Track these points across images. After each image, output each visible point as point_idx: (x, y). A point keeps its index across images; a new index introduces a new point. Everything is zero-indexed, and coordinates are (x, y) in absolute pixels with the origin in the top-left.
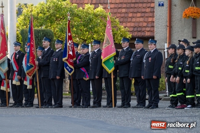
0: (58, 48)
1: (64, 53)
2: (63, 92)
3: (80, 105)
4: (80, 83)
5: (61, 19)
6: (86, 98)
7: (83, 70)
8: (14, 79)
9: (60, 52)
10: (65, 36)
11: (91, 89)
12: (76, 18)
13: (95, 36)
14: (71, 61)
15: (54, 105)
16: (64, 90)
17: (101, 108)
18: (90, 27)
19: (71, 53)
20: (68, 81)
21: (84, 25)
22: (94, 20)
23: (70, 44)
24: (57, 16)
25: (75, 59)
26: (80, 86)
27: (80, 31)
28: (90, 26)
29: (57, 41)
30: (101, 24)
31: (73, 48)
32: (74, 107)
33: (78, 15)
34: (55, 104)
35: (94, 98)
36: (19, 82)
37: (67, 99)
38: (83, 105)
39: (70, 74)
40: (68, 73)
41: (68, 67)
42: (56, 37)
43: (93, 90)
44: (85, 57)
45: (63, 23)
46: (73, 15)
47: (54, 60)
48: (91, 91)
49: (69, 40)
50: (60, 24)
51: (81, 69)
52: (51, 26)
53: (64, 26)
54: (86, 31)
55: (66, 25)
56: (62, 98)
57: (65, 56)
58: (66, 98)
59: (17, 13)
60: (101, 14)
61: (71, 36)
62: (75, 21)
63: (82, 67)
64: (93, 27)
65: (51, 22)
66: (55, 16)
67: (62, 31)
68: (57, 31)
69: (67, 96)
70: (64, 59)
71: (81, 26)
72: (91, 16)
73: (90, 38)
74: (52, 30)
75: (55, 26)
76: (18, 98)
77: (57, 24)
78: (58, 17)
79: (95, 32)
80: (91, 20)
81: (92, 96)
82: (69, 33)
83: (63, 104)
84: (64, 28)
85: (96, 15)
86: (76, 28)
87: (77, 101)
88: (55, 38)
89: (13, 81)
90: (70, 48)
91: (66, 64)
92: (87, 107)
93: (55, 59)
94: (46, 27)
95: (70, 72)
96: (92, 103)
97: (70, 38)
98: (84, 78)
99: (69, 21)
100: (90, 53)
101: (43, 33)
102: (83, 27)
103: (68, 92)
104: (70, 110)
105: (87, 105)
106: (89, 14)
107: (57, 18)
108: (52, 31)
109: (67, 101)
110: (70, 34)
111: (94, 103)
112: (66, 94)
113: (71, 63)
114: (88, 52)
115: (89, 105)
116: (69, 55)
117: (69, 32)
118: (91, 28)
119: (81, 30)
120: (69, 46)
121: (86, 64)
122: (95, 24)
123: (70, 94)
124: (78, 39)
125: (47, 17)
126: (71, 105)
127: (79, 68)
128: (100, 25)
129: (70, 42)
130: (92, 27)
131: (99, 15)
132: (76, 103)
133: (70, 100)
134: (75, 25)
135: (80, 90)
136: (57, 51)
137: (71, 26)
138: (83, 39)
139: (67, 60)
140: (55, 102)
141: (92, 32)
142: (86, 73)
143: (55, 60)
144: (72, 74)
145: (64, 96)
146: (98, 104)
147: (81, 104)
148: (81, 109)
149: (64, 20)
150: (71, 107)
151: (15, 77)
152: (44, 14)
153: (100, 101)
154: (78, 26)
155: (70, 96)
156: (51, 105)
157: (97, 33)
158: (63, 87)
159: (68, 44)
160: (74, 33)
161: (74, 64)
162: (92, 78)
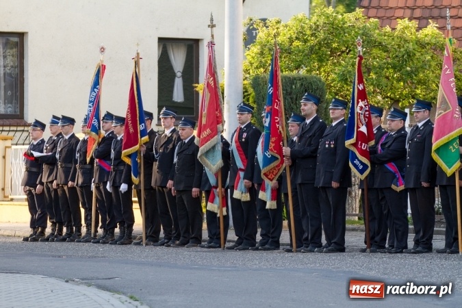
0: (336, 119)
1: (348, 128)
2: (347, 218)
3: (384, 247)
4: (384, 198)
5: (343, 52)
6: (397, 231)
7: (391, 167)
8: (237, 186)
9: (340, 128)
10: (351, 90)
11: (409, 211)
12: (375, 51)
13: (418, 91)
14: (364, 147)
15: (326, 247)
16: (347, 212)
17: (433, 255)
18: (407, 71)
19: (364, 129)
20: (356, 192)
21: (394, 67)
22: (418, 54)
23: (361, 108)
24: (335, 45)
25: (372, 143)
26: (383, 203)
27: (384, 81)
28: (408, 69)
29: (334, 102)
30: (433, 64)
31: (369, 118)
32: (371, 252)
33: (380, 43)
34: (329, 244)
35: (417, 232)
36: (248, 195)
37: (354, 233)
38: (392, 246)
39: (363, 177)
40: (358, 174)
41: (356, 162)
42: (330, 93)
43: (412, 214)
44: (396, 139)
45: (347, 63)
46: (370, 43)
47: (327, 146)
48: (409, 216)
49: (360, 100)
50: (340, 65)
51: (386, 165)
52: (319, 68)
53: (350, 68)
54: (399, 80)
55: (353, 65)
56: (344, 230)
57: (350, 137)
58: (353, 230)
59: (245, 39)
60: (433, 41)
61: (364, 90)
62: (374, 58)
63: (388, 162)
64: (415, 72)
65: (321, 60)
66: (328, 45)
67: (344, 79)
68: (333, 80)
69: (355, 226)
70: (348, 143)
71: (388, 69)
72: (411, 46)
73: (407, 97)
74: (323, 76)
75: (328, 68)
76: (245, 229)
77: (334, 64)
78: (336, 48)
79: (419, 82)
80: (410, 55)
81: (411, 227)
82: (359, 84)
83: (346, 245)
84: (349, 72)
85: (422, 45)
86: (376, 73)
87: (377, 239)
88: (328, 96)
89: (235, 191)
90: (362, 117)
91: (353, 153)
92: (401, 252)
93: (330, 142)
94: (308, 71)
95: (362, 172)
96: (411, 243)
97: (363, 95)
98: (393, 187)
99: (360, 56)
100: (408, 130)
101: (302, 84)
102: (391, 71)
103: (357, 218)
104: (362, 257)
105: (401, 248)
106: (406, 41)
107: (333, 51)
108: (323, 79)
109: (355, 238)
110: (361, 87)
111: (417, 242)
112: (353, 222)
113: (363, 153)
114: (403, 128)
115: (406, 247)
116: (360, 134)
117: (361, 81)
118: (409, 74)
119: (387, 78)
120: (359, 114)
121: (398, 156)
122: (419, 65)
123: (362, 222)
124: (379, 98)
125: (312, 48)
126: (364, 246)
127: (382, 163)
128: (430, 66)
129: (361, 104)
130: (412, 72)
131: (428, 44)
132: (375, 243)
133: (363, 235)
134: (374, 67)
135: (385, 212)
136: (334, 124)
137: (363, 69)
138: (392, 99)
139: (355, 145)
140: (328, 238)
141: (412, 83)
142: (398, 175)
143: (329, 144)
144: (366, 177)
145: (348, 226)
146: (424, 246)
147: (387, 246)
148: (388, 255)
149: (350, 56)
150: (364, 251)
151: (238, 183)
152: (306, 41)
153: (431, 238)
154: (381, 68)
155: (363, 227)
156: (320, 245)
157: (424, 84)
158: (347, 206)
159: (357, 110)
160: (372, 84)
161: (370, 154)
162: (411, 186)
